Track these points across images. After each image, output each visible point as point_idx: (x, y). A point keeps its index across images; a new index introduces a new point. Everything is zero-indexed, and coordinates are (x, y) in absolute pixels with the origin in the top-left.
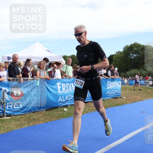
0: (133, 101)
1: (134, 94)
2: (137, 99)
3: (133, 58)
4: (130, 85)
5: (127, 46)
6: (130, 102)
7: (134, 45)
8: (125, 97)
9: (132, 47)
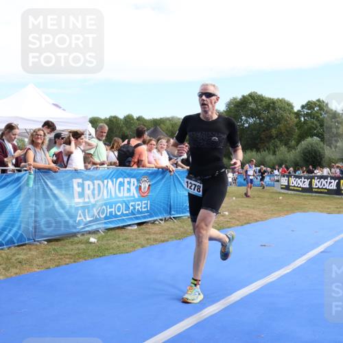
0: (245, 221)
1: (248, 207)
2: (255, 218)
3: (247, 125)
4: (239, 186)
5: (235, 99)
6: (238, 223)
7: (250, 98)
8: (227, 213)
9: (245, 101)
